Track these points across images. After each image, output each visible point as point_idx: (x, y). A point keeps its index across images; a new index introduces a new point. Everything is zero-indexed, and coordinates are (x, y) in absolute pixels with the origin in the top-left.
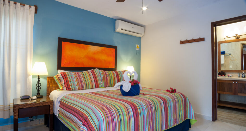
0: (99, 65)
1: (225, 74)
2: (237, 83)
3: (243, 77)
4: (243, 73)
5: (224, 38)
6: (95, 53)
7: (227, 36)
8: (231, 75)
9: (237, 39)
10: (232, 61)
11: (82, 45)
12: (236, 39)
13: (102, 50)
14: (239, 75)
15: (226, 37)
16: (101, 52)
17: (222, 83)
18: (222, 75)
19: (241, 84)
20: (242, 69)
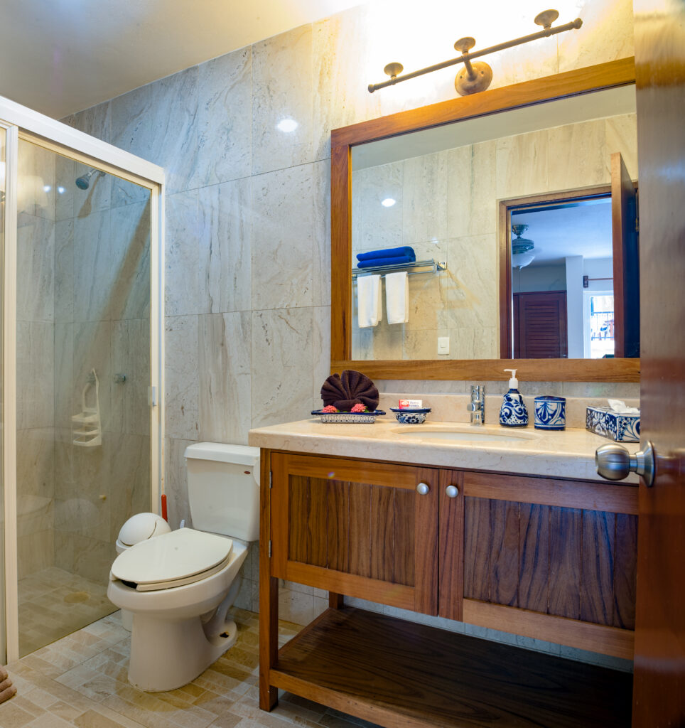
1: (375, 395)
2: (452, 491)
3: (513, 420)
4: (513, 383)
5: (372, 89)
7: (393, 68)
8: (418, 404)
9: (468, 91)
10: (450, 306)
12: (459, 96)
14: (481, 407)
15: (388, 78)
17: (331, 487)
18: (346, 409)
19: (492, 503)
20: (505, 353)
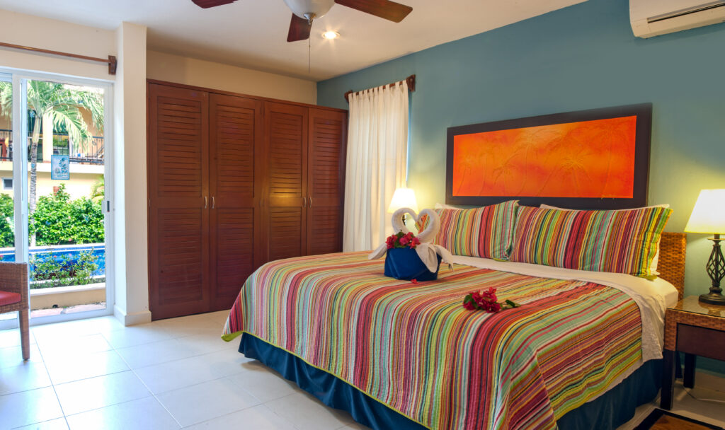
0: (556, 190)
6: (540, 151)
11: (499, 134)
13: (569, 134)
16: (565, 142)
